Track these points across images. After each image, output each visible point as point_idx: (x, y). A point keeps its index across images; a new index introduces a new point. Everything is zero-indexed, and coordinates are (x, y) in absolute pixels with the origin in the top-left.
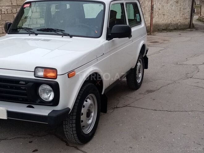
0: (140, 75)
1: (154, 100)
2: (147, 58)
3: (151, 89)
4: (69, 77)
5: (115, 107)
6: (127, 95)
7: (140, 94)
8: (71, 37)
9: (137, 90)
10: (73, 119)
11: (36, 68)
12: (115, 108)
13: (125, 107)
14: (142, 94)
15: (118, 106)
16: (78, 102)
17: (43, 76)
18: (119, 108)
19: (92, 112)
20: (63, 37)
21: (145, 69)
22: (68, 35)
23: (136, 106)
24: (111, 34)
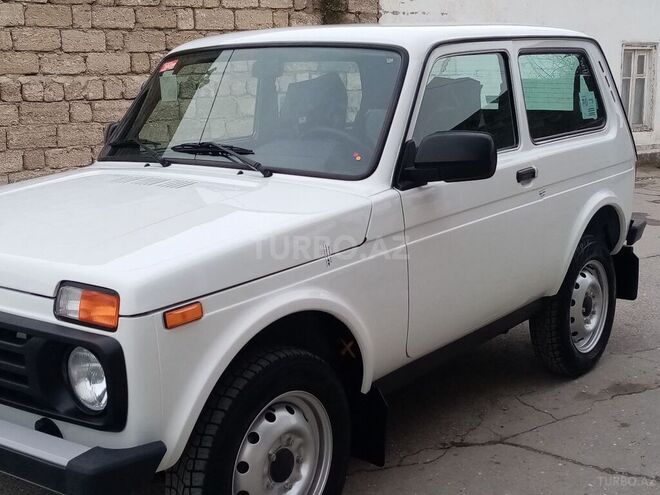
0: (593, 323)
1: (624, 425)
2: (635, 260)
3: (635, 379)
4: (166, 327)
5: (458, 440)
6: (527, 399)
7: (582, 396)
8: (268, 173)
9: (576, 381)
10: (194, 484)
11: (63, 283)
12: (453, 444)
13: (495, 443)
14: (590, 397)
15: (469, 439)
16: (219, 422)
17: (76, 316)
18: (472, 445)
19: (300, 462)
20: (241, 173)
21: (618, 300)
22: (257, 167)
23: (541, 445)
24: (416, 165)
